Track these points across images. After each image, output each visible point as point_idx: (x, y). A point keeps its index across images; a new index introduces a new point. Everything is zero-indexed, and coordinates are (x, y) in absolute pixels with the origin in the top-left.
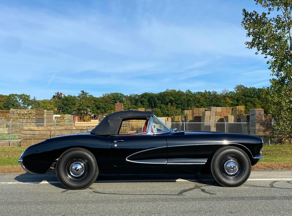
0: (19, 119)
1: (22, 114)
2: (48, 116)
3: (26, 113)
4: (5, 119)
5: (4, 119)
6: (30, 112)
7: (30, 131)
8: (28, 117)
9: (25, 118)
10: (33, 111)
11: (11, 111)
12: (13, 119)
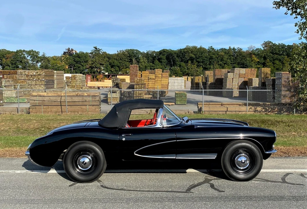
0: (27, 81)
1: (31, 75)
2: (59, 77)
3: (34, 74)
4: (13, 81)
5: (11, 81)
6: (39, 73)
7: (39, 97)
8: (37, 79)
9: (34, 79)
10: (42, 72)
11: (19, 72)
12: (21, 80)
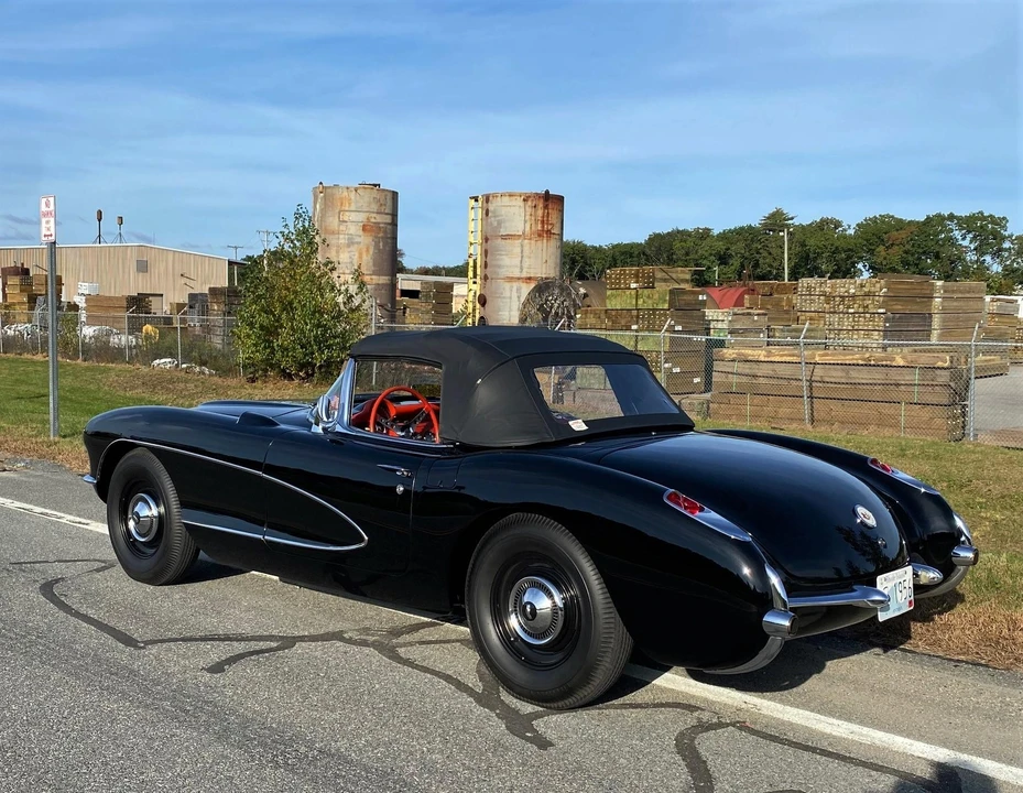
0: (827, 316)
1: (841, 297)
2: (955, 304)
3: (852, 291)
4: (765, 314)
5: (758, 315)
6: (866, 290)
7: (741, 364)
8: (861, 310)
9: (851, 311)
10: (878, 285)
11: (803, 287)
12: (808, 314)
